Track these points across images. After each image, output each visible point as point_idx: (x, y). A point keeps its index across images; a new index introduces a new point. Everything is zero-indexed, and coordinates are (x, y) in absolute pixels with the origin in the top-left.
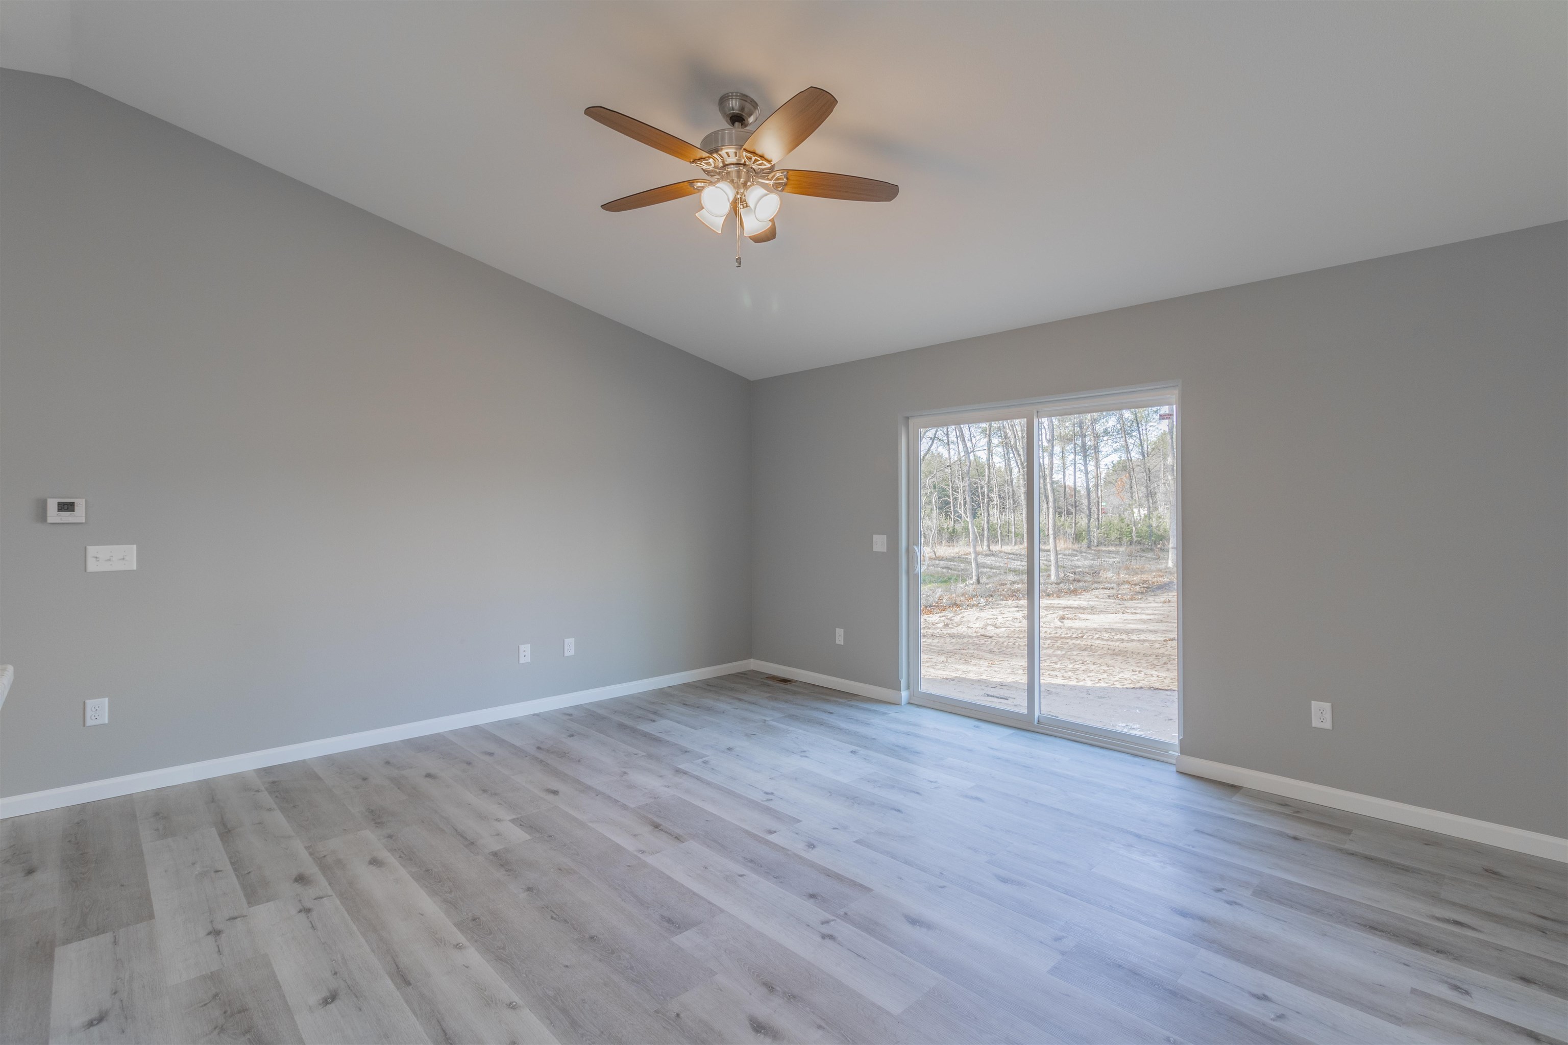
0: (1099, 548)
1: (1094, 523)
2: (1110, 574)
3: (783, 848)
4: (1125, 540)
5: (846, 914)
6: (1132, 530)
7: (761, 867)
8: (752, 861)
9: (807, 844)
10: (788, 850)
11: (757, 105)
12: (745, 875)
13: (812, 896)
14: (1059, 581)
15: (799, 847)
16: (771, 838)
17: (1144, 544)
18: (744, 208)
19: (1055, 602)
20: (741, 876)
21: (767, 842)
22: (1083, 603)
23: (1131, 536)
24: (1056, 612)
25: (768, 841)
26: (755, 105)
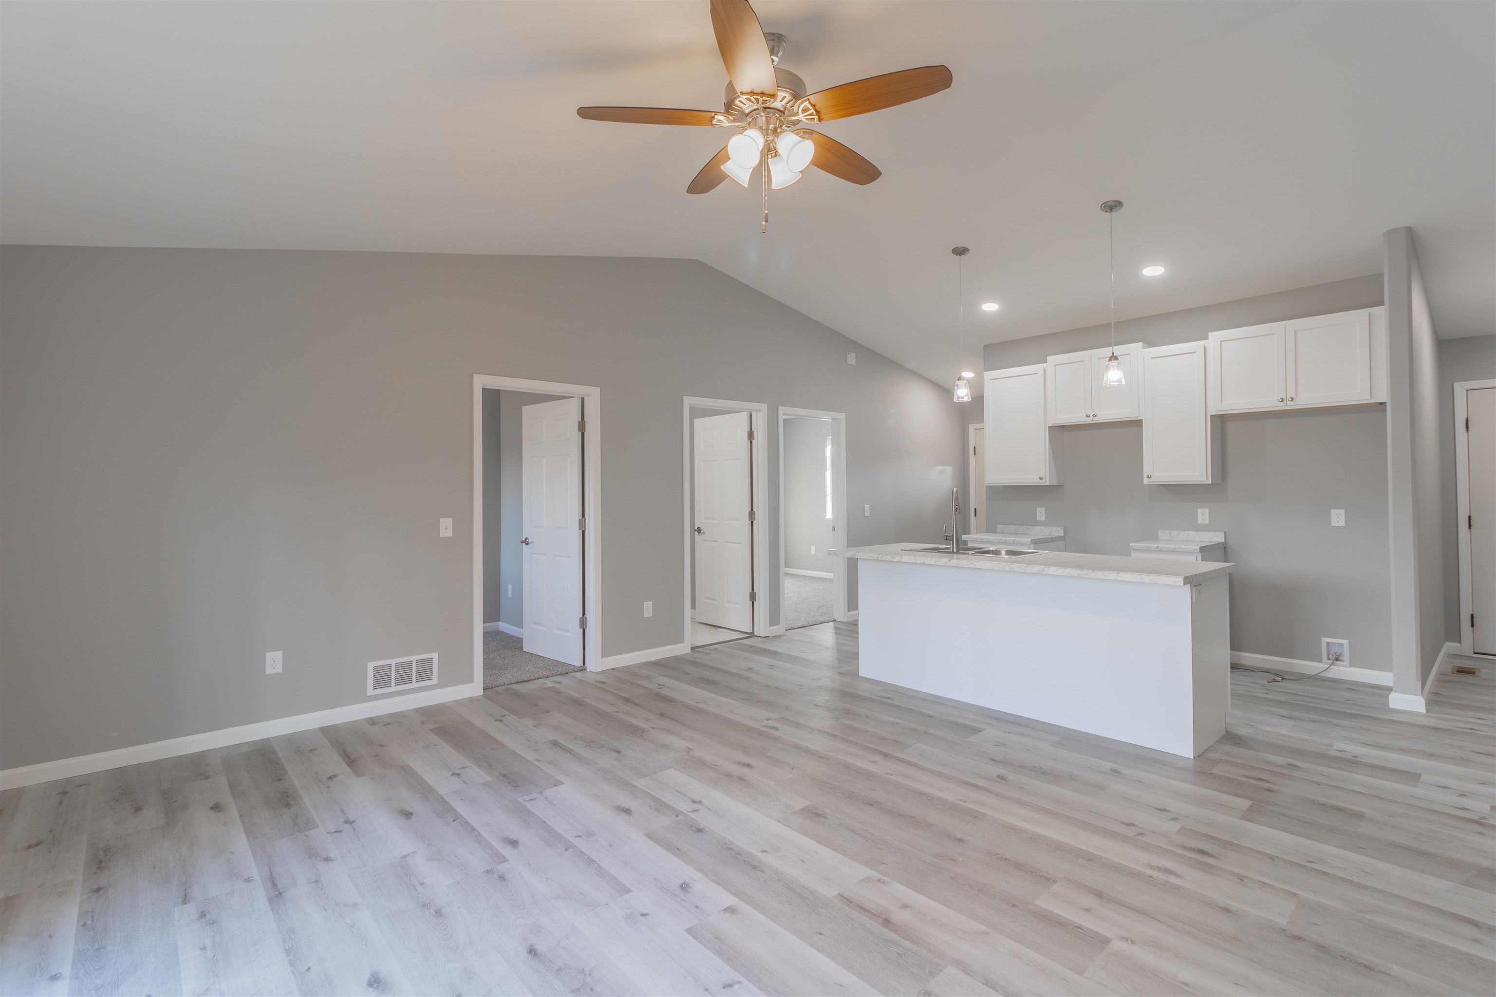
3: (719, 884)
5: (677, 816)
7: (744, 861)
8: (755, 868)
9: (690, 890)
10: (713, 881)
12: (761, 852)
13: (700, 830)
15: (702, 885)
16: (730, 900)
18: (772, 157)
20: (764, 851)
21: (736, 893)
25: (735, 895)
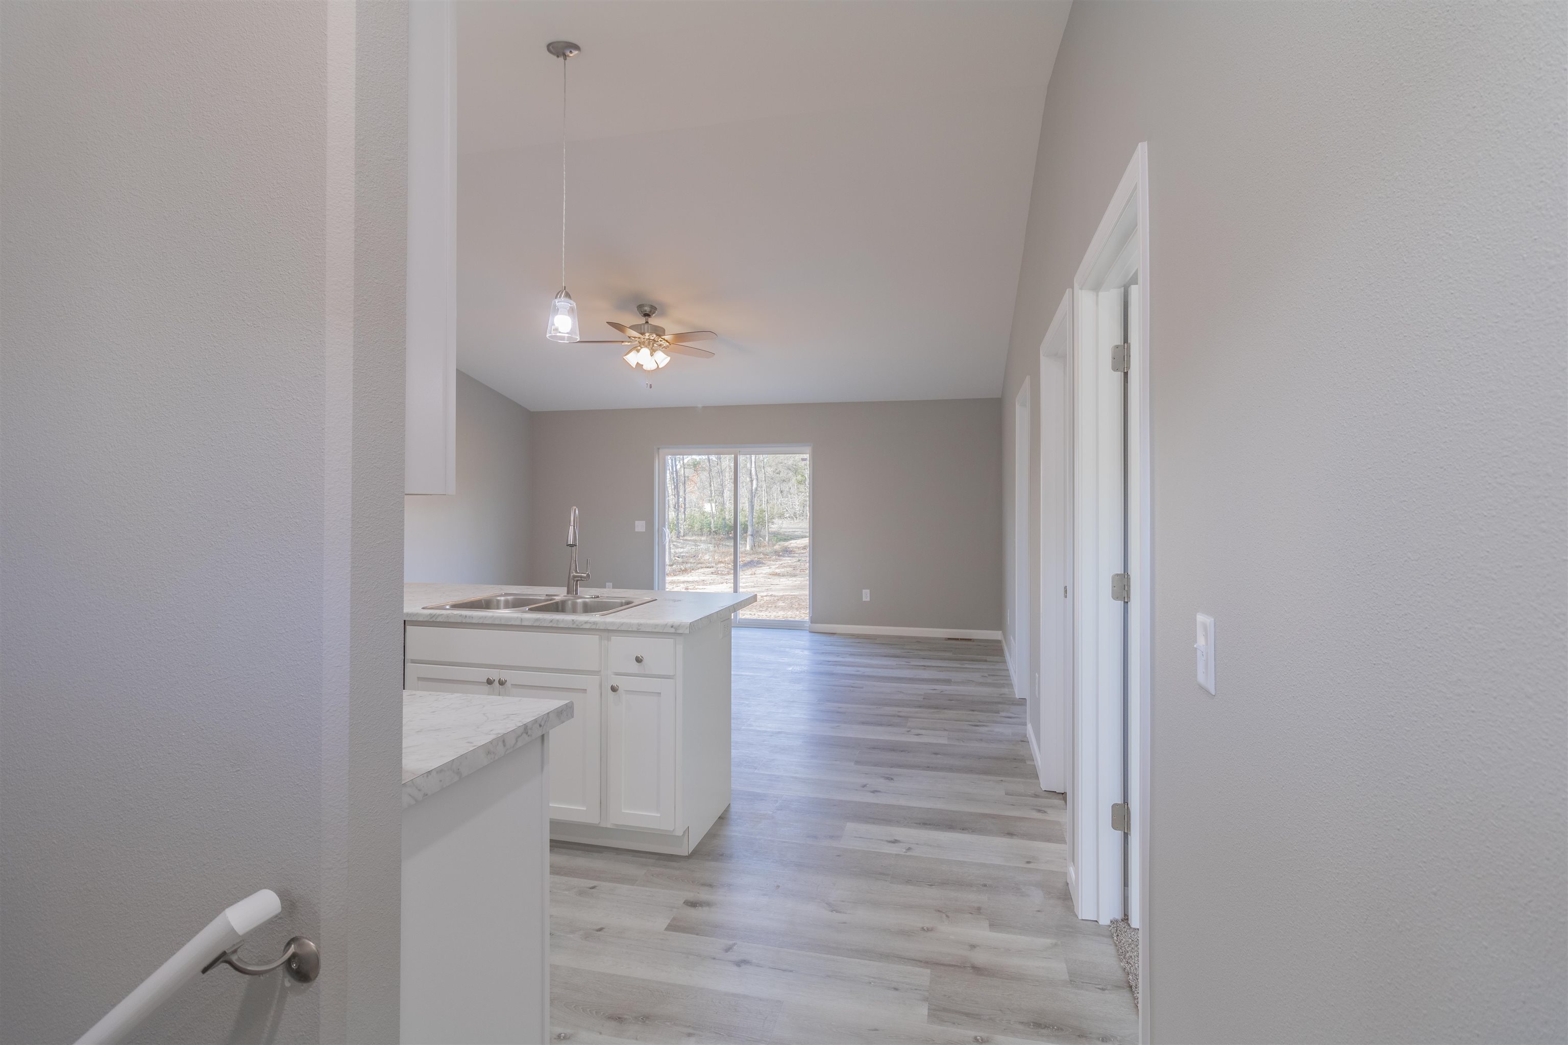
0: (685, 538)
1: (681, 516)
2: (707, 557)
4: (705, 530)
6: (711, 522)
11: (656, 308)
14: (671, 563)
17: (720, 534)
19: (675, 578)
22: (696, 578)
23: (710, 528)
24: (678, 585)
26: (656, 309)
